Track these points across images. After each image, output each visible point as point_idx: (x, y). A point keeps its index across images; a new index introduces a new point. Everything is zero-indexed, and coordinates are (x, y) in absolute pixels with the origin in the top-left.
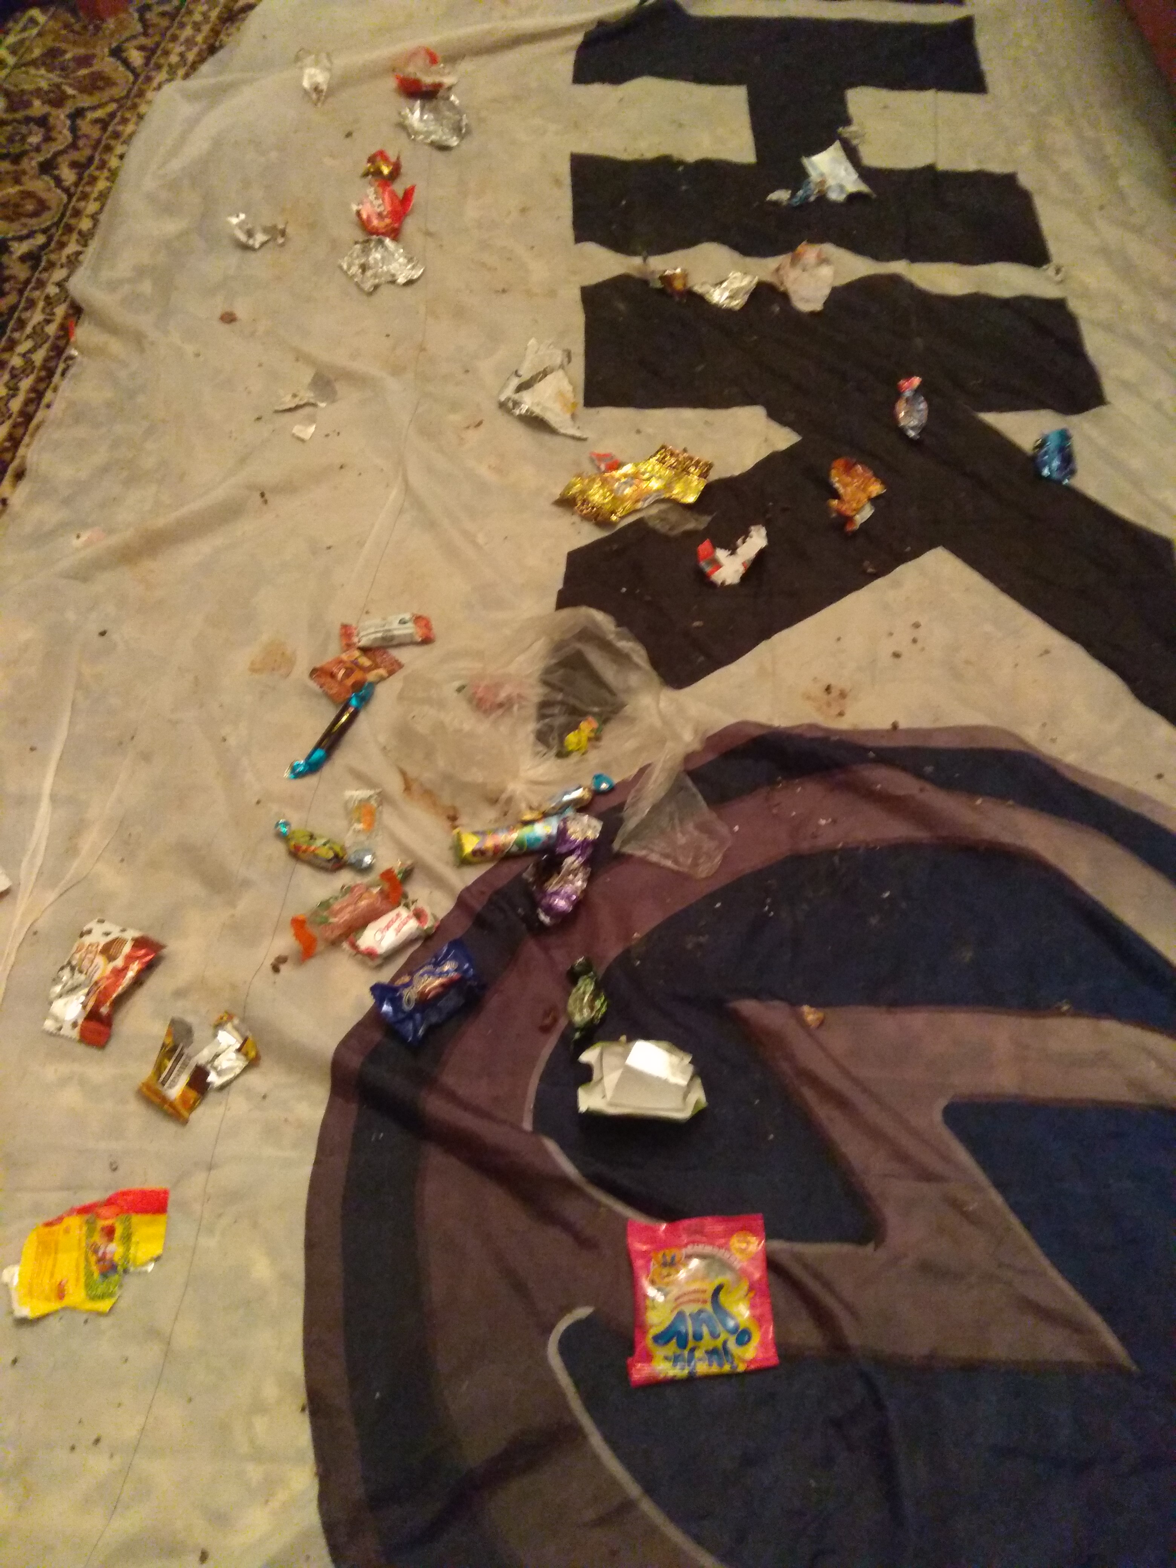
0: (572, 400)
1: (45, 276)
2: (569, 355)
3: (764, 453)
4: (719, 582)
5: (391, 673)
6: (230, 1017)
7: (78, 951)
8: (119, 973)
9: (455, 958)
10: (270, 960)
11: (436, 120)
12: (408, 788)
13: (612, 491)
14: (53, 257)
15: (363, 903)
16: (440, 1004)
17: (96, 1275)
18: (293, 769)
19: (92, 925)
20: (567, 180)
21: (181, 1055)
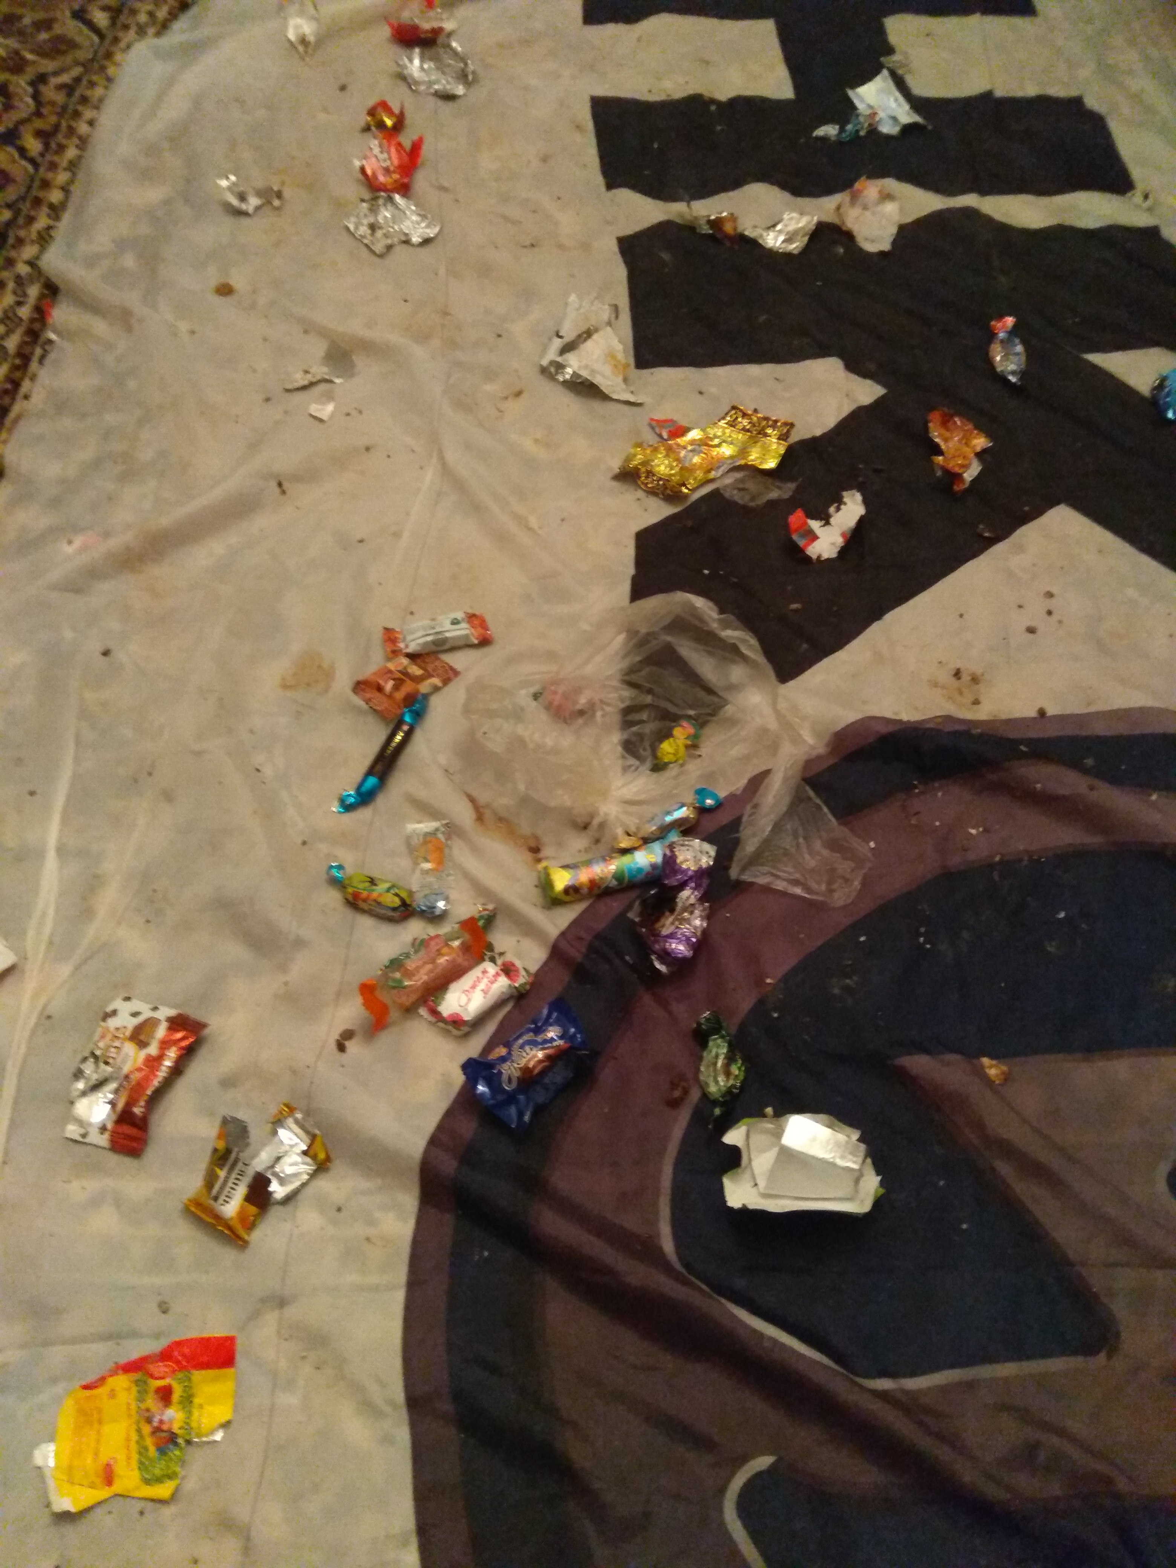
0: (623, 361)
1: (13, 254)
2: (616, 309)
3: (846, 410)
4: (814, 557)
5: (446, 681)
6: (291, 1110)
7: (103, 1037)
8: (153, 1062)
9: (558, 1022)
10: (335, 1036)
11: (438, 68)
12: (480, 818)
13: (678, 460)
14: (22, 233)
15: (442, 960)
16: (546, 1080)
17: (152, 1451)
18: (342, 801)
19: (118, 1004)
20: (590, 125)
21: (236, 1161)
